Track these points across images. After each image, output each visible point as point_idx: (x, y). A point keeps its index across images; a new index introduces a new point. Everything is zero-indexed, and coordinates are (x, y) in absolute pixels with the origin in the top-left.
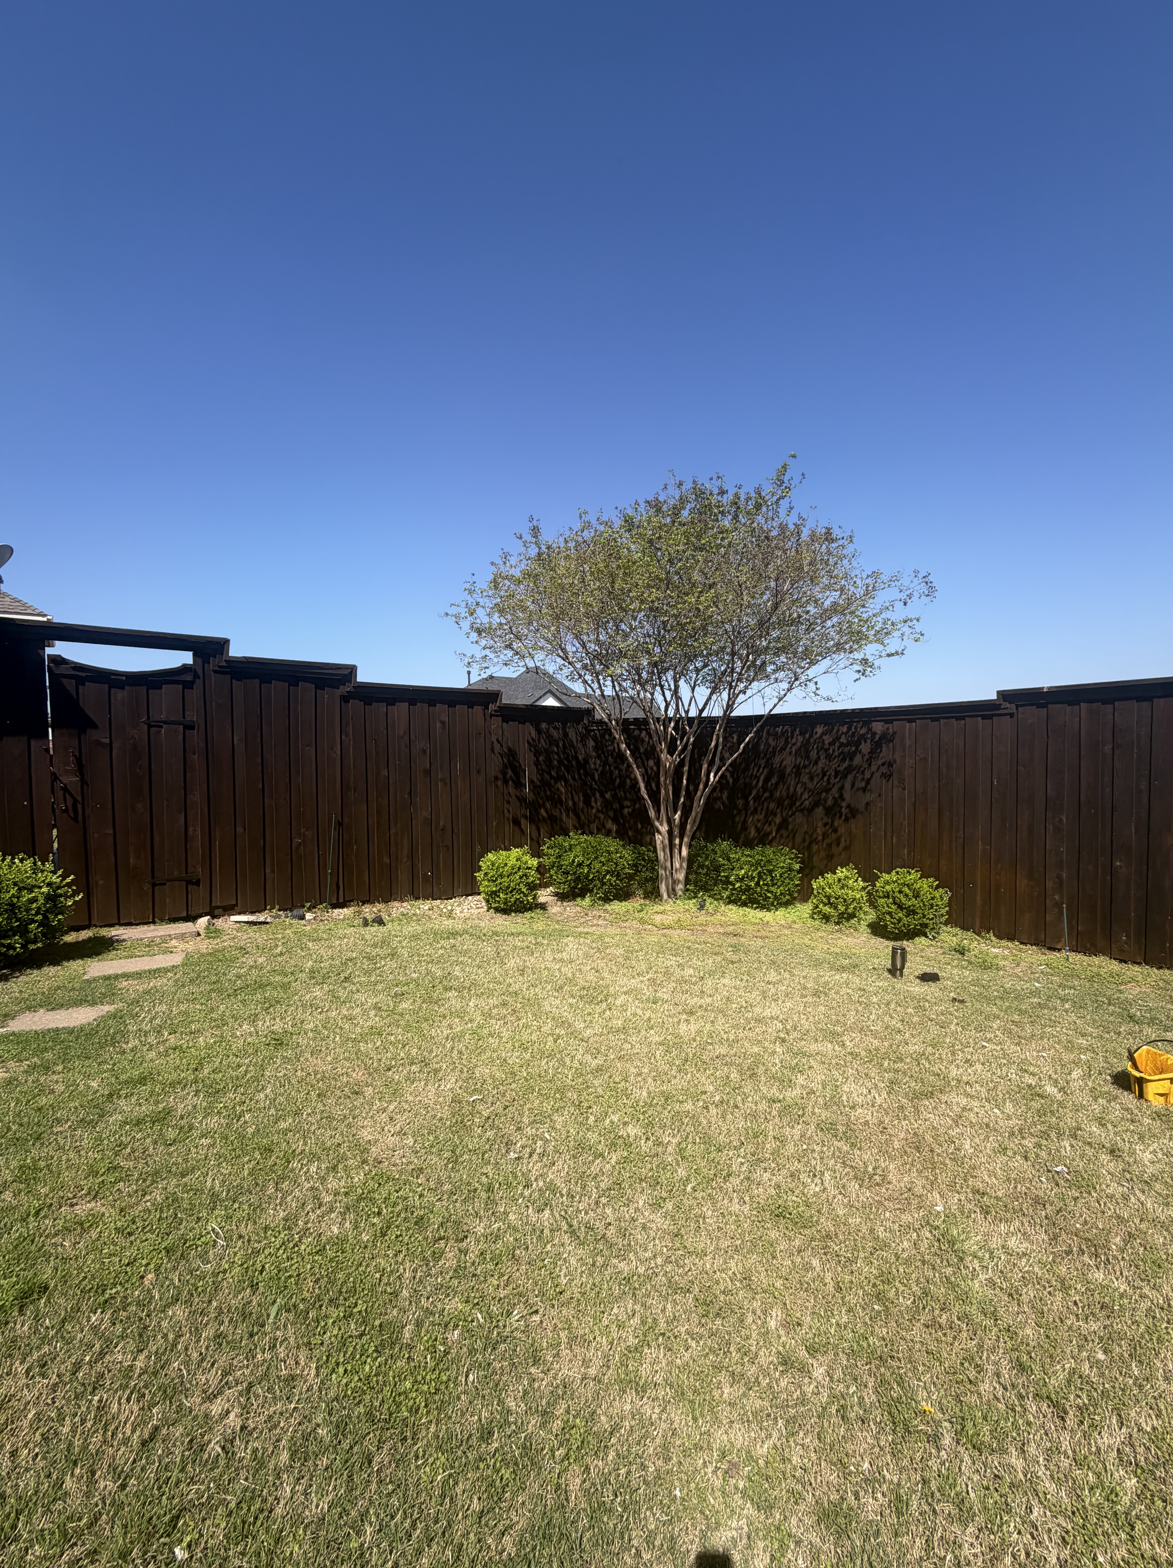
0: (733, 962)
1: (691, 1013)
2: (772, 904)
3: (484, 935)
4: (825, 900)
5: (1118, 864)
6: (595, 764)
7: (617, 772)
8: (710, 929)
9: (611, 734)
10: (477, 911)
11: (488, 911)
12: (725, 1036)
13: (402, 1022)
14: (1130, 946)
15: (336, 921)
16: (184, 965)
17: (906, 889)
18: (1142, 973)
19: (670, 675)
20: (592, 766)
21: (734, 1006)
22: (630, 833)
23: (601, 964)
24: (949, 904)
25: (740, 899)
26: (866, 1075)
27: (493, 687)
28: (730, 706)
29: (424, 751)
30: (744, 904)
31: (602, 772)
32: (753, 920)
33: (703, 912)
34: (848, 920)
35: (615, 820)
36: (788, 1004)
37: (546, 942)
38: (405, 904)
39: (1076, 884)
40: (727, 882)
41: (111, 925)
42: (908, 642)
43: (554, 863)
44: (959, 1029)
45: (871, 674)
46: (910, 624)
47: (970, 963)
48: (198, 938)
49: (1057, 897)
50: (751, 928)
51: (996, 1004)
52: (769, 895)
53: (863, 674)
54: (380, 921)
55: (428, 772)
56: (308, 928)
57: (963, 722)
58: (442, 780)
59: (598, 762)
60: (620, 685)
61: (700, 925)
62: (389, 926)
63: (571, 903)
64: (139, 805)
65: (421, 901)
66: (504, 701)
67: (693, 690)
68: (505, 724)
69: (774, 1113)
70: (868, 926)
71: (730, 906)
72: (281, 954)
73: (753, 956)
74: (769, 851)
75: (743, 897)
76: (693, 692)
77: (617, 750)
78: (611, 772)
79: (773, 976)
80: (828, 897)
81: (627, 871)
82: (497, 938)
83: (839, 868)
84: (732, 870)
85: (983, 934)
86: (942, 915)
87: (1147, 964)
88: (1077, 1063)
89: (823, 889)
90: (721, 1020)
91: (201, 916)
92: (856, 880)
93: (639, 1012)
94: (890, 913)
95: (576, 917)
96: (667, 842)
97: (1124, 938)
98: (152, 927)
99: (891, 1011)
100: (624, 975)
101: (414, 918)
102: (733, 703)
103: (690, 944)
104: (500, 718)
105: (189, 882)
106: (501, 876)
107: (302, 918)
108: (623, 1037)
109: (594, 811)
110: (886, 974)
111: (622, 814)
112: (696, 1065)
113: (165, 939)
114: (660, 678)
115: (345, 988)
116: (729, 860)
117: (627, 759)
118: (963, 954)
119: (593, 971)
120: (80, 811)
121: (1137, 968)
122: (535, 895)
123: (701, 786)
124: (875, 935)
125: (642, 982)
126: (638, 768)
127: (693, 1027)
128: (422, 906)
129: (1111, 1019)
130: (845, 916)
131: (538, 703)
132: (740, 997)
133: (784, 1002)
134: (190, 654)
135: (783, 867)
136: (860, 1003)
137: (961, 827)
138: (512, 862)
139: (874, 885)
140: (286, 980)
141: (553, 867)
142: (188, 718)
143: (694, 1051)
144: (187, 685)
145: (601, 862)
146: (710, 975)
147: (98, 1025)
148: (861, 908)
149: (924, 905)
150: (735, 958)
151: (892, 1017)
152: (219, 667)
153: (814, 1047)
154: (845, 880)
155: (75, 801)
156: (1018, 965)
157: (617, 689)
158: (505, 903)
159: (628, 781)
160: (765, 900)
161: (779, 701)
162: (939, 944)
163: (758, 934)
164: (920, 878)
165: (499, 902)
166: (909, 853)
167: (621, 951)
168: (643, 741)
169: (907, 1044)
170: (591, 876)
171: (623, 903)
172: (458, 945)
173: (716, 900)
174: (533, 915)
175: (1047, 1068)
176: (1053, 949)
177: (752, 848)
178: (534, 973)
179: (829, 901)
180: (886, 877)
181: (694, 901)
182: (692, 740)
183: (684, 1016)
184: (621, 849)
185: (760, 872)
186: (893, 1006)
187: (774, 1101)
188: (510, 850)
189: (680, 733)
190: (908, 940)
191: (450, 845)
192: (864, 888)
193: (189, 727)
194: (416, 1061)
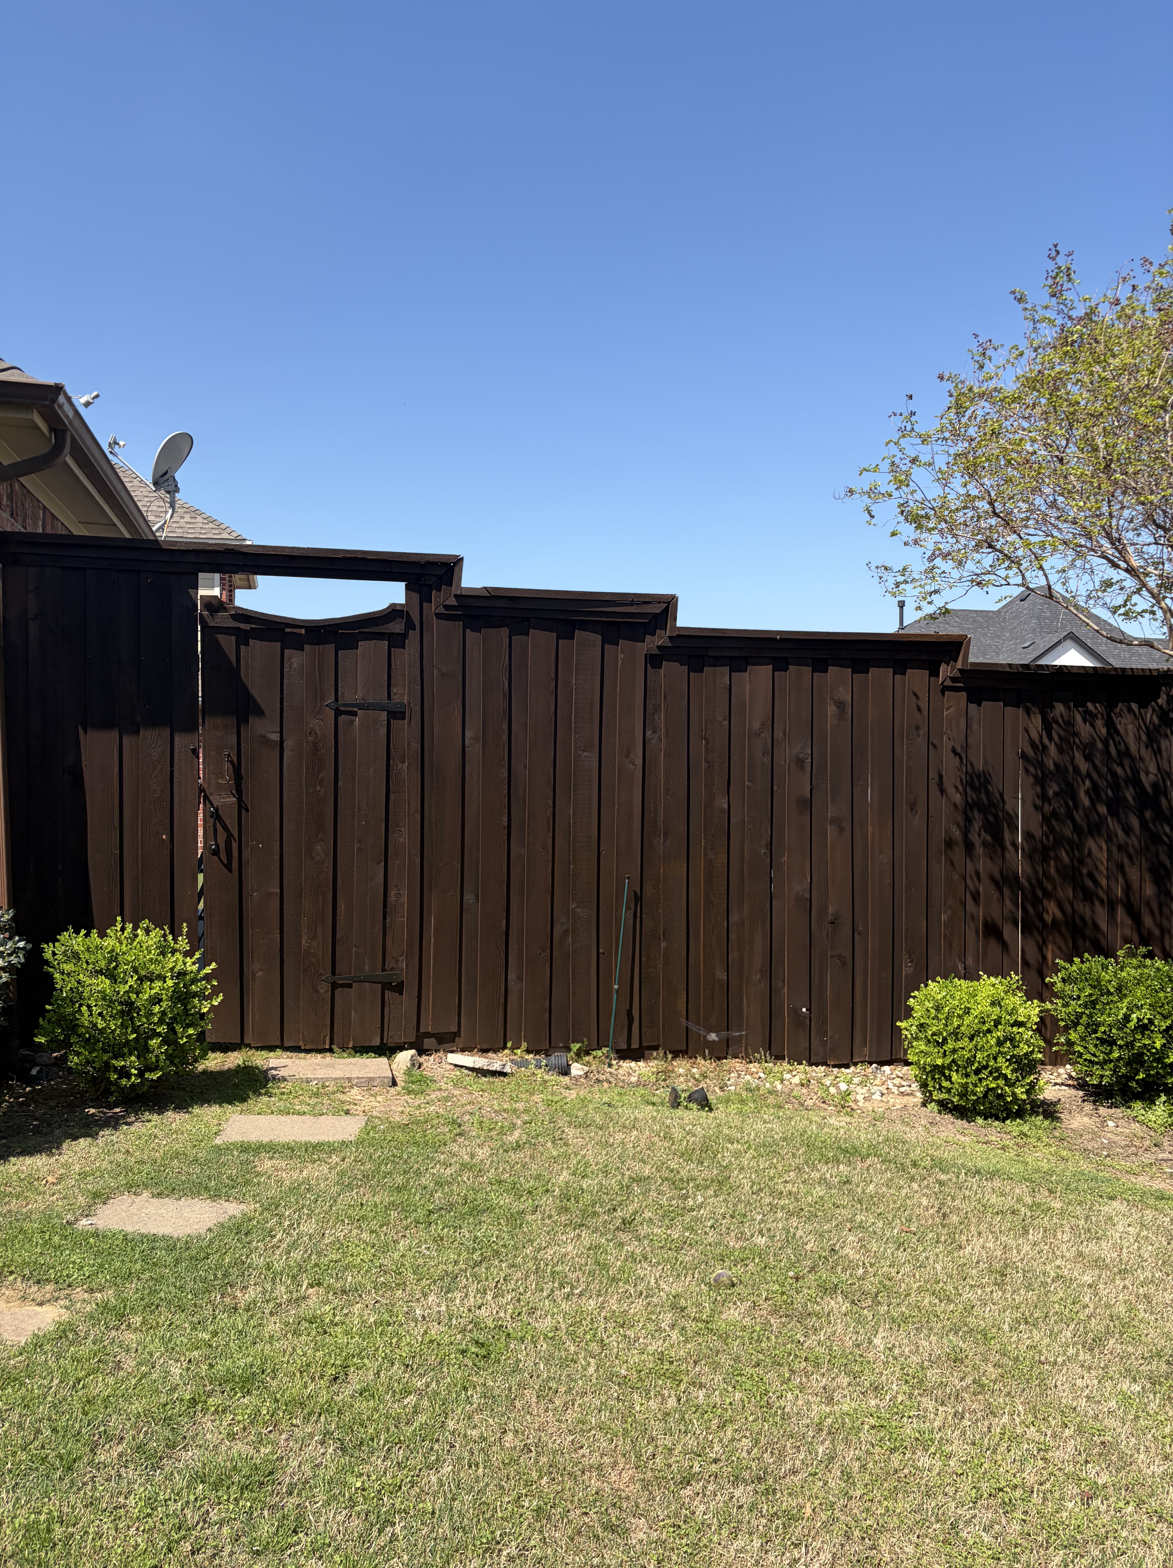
3: (915, 1164)
10: (900, 1102)
11: (924, 1104)
13: (723, 1358)
15: (624, 1086)
16: (360, 1142)
27: (948, 629)
29: (800, 762)
37: (1057, 1205)
38: (754, 1067)
41: (271, 1049)
43: (1079, 1016)
48: (393, 1090)
54: (703, 1102)
55: (807, 804)
56: (573, 1094)
58: (835, 821)
62: (720, 1113)
63: (1118, 1112)
64: (318, 847)
65: (786, 1065)
66: (972, 659)
68: (973, 707)
72: (518, 1147)
82: (943, 1177)
91: (402, 1049)
95: (1132, 1148)
98: (328, 1059)
101: (771, 1100)
104: (964, 694)
105: (387, 986)
106: (956, 1035)
107: (565, 1071)
113: (345, 1084)
115: (621, 1245)
120: (235, 853)
122: (1032, 1085)
128: (787, 1076)
131: (1043, 662)
134: (402, 586)
138: (981, 1006)
140: (517, 1206)
141: (1076, 1024)
142: (396, 699)
144: (397, 641)
147: (211, 1242)
152: (445, 606)
155: (230, 835)
158: (963, 1095)
165: (949, 1091)
172: (855, 1180)
174: (1025, 1128)
178: (1029, 1288)
188: (978, 978)
191: (848, 955)
193: (396, 714)
194: (746, 1475)
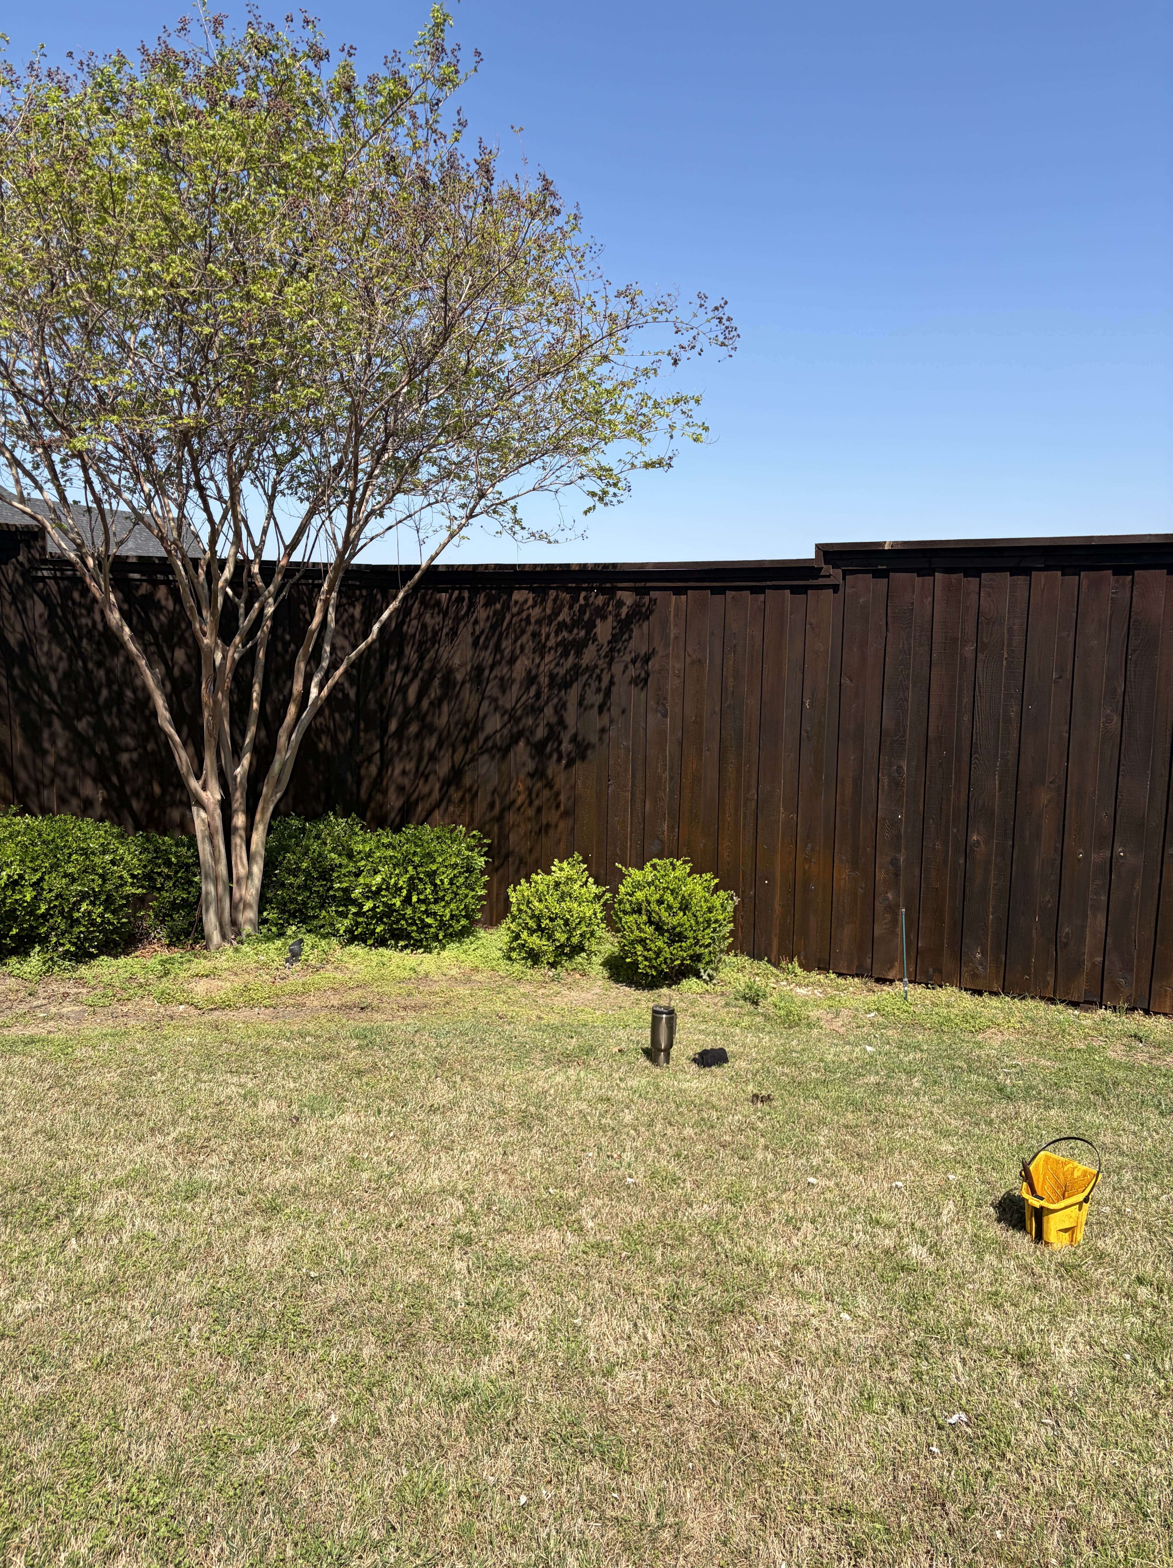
0: (360, 1073)
1: (273, 1209)
2: (436, 938)
4: (532, 924)
5: (975, 838)
6: (49, 654)
7: (102, 673)
8: (313, 1002)
9: (86, 590)
12: (348, 1256)
14: (985, 969)
17: (669, 897)
18: (1002, 1010)
19: (219, 465)
20: (43, 660)
21: (365, 1176)
22: (135, 804)
23: (63, 1116)
24: (734, 920)
25: (373, 932)
26: (627, 1289)
28: (350, 544)
30: (382, 942)
31: (67, 675)
32: (397, 973)
33: (298, 966)
34: (570, 957)
35: (101, 779)
36: (474, 1154)
39: (917, 873)
40: (347, 899)
42: (682, 443)
44: (770, 1156)
45: (615, 500)
46: (685, 408)
47: (767, 1018)
49: (890, 895)
50: (395, 990)
51: (817, 1097)
52: (429, 920)
53: (601, 499)
57: (762, 597)
59: (57, 650)
60: (103, 478)
61: (293, 994)
67: (271, 499)
69: (458, 1427)
70: (604, 964)
71: (353, 948)
73: (401, 1053)
74: (428, 832)
75: (378, 930)
76: (271, 507)
77: (100, 627)
78: (89, 673)
79: (440, 1093)
80: (538, 919)
81: (129, 890)
83: (556, 862)
84: (357, 875)
85: (783, 964)
86: (725, 938)
87: (1007, 994)
88: (944, 1189)
89: (529, 902)
90: (339, 1214)
92: (586, 883)
93: (152, 1227)
94: (642, 941)
96: (218, 822)
97: (978, 956)
99: (658, 1139)
100: (118, 1136)
102: (358, 537)
103: (269, 1042)
108: (109, 1303)
109: (51, 759)
110: (644, 1062)
111: (117, 764)
112: (284, 1345)
114: (196, 471)
116: (350, 856)
117: (123, 646)
118: (756, 1003)
119: (41, 1138)
121: (994, 1002)
123: (292, 709)
124: (617, 981)
125: (161, 1147)
126: (150, 666)
127: (277, 1244)
129: (977, 1097)
130: (567, 950)
132: (378, 1152)
133: (464, 1150)
135: (454, 866)
136: (603, 1128)
137: (754, 783)
139: (615, 891)
143: (279, 1307)
145: (66, 875)
146: (313, 1111)
148: (592, 934)
149: (697, 923)
150: (364, 1062)
151: (659, 1151)
153: (529, 1245)
154: (566, 884)
156: (837, 1015)
157: (98, 487)
159: (129, 693)
160: (420, 931)
161: (452, 536)
162: (718, 988)
163: (410, 1002)
164: (689, 875)
166: (671, 828)
167: (113, 1077)
168: (159, 607)
169: (691, 1205)
170: (43, 908)
171: (122, 960)
173: (324, 936)
175: (906, 1210)
176: (881, 981)
177: (397, 830)
179: (539, 926)
180: (636, 874)
181: (279, 943)
182: (270, 610)
183: (258, 1221)
184: (115, 843)
185: (411, 878)
186: (658, 1127)
187: (455, 1398)
189: (245, 595)
190: (670, 986)
192: (598, 897)
